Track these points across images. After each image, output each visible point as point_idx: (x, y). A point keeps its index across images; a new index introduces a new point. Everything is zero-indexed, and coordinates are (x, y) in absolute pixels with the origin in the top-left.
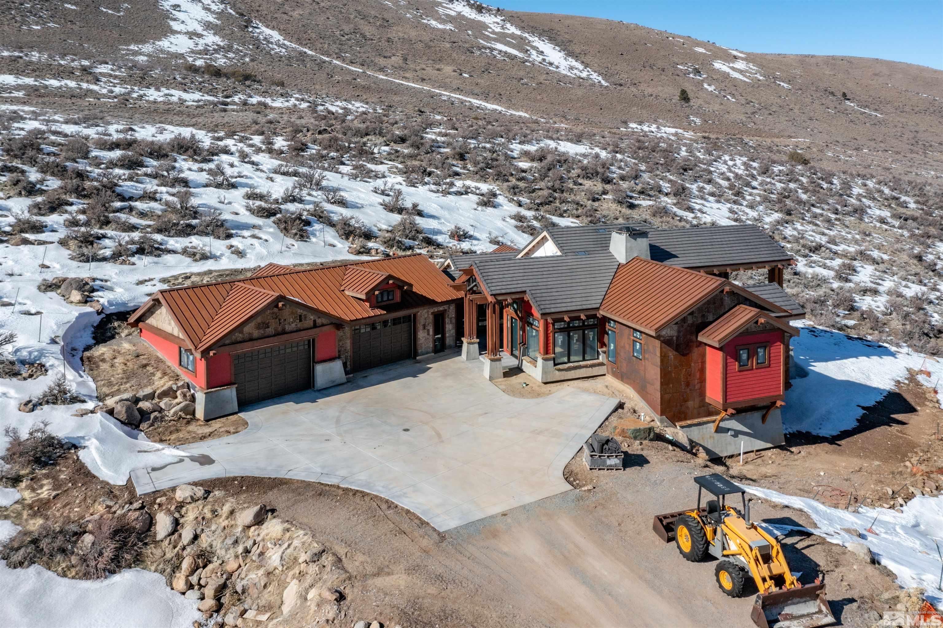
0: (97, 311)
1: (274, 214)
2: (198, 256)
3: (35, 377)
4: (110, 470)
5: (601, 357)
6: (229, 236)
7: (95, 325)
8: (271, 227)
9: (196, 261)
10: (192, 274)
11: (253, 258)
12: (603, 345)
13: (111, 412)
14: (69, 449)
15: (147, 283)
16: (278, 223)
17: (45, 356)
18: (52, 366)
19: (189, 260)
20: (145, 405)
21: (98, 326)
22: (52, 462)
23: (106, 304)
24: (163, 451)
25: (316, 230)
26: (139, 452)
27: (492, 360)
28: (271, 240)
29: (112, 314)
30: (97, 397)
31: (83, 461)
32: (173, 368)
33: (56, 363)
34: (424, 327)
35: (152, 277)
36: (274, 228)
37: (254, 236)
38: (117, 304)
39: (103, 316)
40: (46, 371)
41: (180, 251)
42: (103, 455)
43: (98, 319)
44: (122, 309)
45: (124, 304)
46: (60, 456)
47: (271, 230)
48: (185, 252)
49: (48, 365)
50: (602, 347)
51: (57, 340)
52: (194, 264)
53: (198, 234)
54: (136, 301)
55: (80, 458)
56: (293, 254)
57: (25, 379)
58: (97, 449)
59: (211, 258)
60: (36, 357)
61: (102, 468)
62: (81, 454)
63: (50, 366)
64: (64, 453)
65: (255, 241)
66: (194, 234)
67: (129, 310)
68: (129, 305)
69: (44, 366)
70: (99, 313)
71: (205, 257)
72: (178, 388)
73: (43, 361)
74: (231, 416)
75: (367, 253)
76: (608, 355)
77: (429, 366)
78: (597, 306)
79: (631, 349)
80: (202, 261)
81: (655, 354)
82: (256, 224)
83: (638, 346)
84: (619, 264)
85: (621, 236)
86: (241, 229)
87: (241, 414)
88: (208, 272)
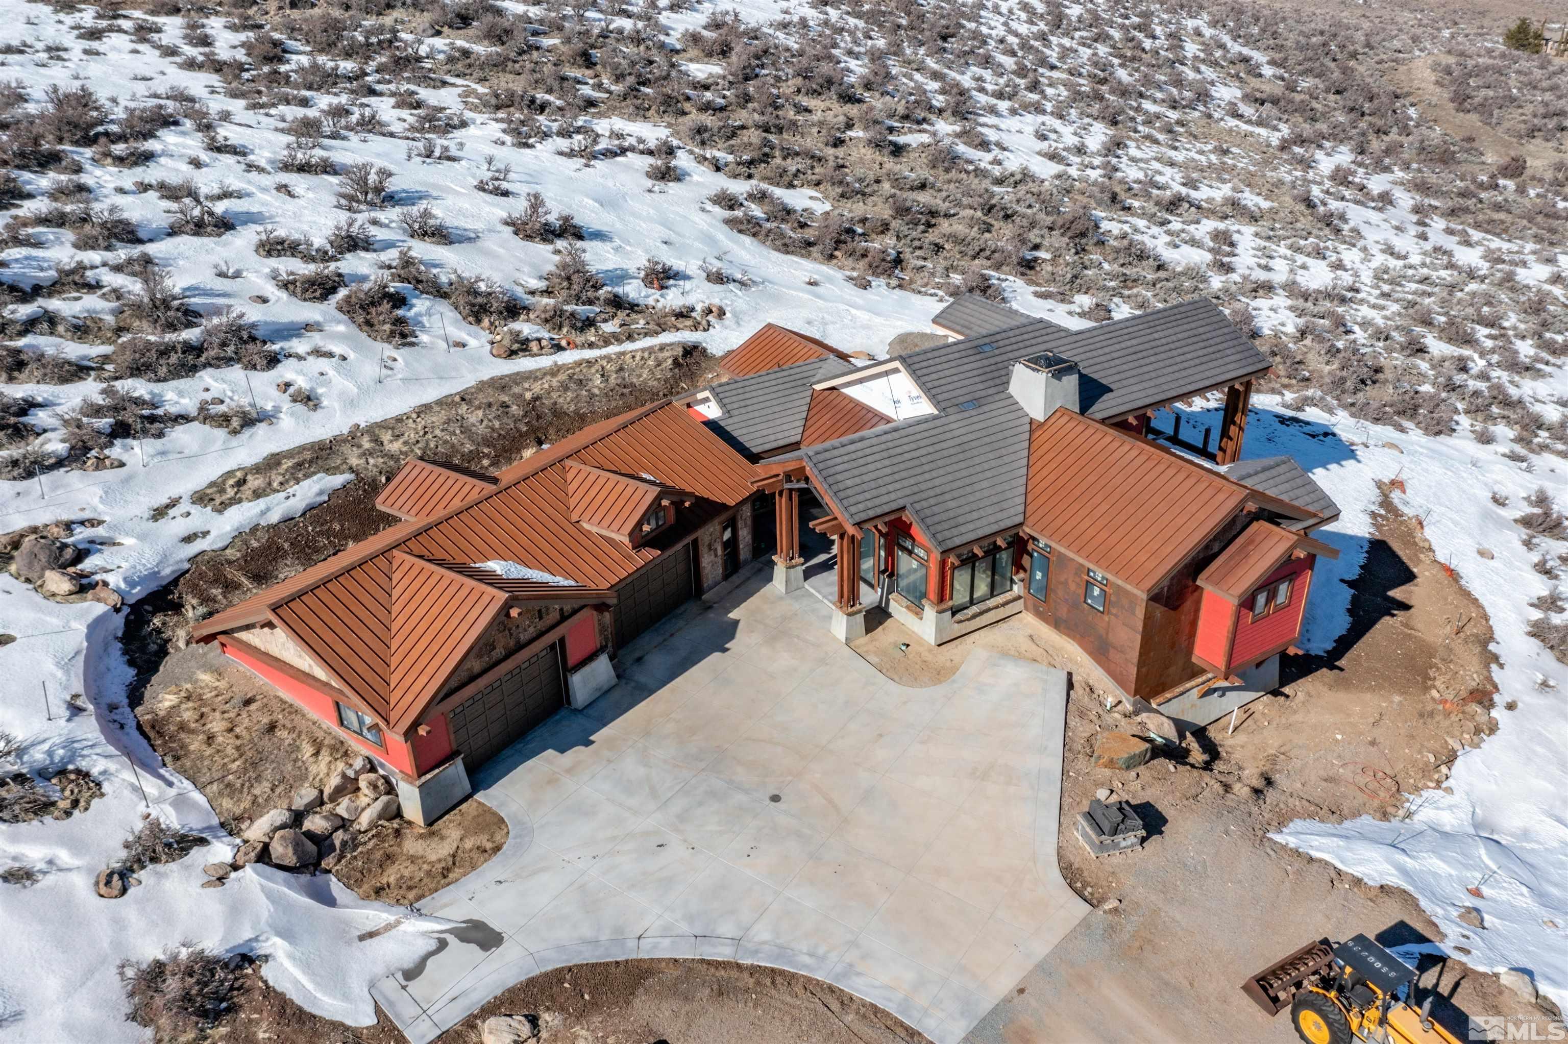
0: (114, 607)
1: (333, 290)
2: (235, 423)
3: (82, 803)
4: (335, 998)
5: (1015, 587)
6: (273, 361)
7: (120, 634)
8: (339, 322)
9: (235, 432)
10: (247, 471)
11: (336, 405)
12: (1020, 567)
13: (264, 856)
14: (240, 967)
15: (172, 512)
16: (348, 308)
17: (84, 756)
18: (104, 772)
19: (221, 434)
20: (316, 823)
21: (124, 633)
22: (224, 1005)
23: (123, 586)
24: (402, 928)
25: (419, 315)
26: (362, 938)
27: (849, 615)
28: (351, 355)
29: (141, 602)
30: (224, 827)
31: (279, 989)
32: (324, 727)
33: (112, 766)
34: (710, 547)
35: (175, 495)
36: (345, 323)
37: (318, 353)
38: (143, 580)
39: (126, 610)
40: (99, 785)
41: (194, 412)
42: (307, 966)
43: (119, 621)
44: (153, 586)
45: (154, 575)
46: (232, 988)
47: (341, 328)
48: (205, 415)
49: (95, 771)
50: (1017, 572)
51: (79, 703)
52: (235, 441)
53: (214, 366)
54: (171, 561)
55: (271, 983)
56: (403, 380)
57: (68, 814)
58: (291, 957)
59: (260, 421)
60: (62, 759)
61: (319, 995)
62: (266, 971)
63: (101, 773)
64: (236, 979)
65: (323, 364)
66: (205, 367)
67: (165, 582)
68: (163, 573)
69: (87, 775)
70: (117, 610)
71: (249, 420)
72: (358, 773)
73: (83, 764)
74: (464, 806)
75: (525, 350)
76: (1028, 583)
77: (731, 615)
78: (1020, 519)
79: (1081, 591)
80: (247, 433)
81: (1134, 614)
82: (311, 321)
83: (1096, 592)
84: (1031, 421)
85: (1035, 374)
86: (287, 338)
87: (480, 796)
88: (272, 462)
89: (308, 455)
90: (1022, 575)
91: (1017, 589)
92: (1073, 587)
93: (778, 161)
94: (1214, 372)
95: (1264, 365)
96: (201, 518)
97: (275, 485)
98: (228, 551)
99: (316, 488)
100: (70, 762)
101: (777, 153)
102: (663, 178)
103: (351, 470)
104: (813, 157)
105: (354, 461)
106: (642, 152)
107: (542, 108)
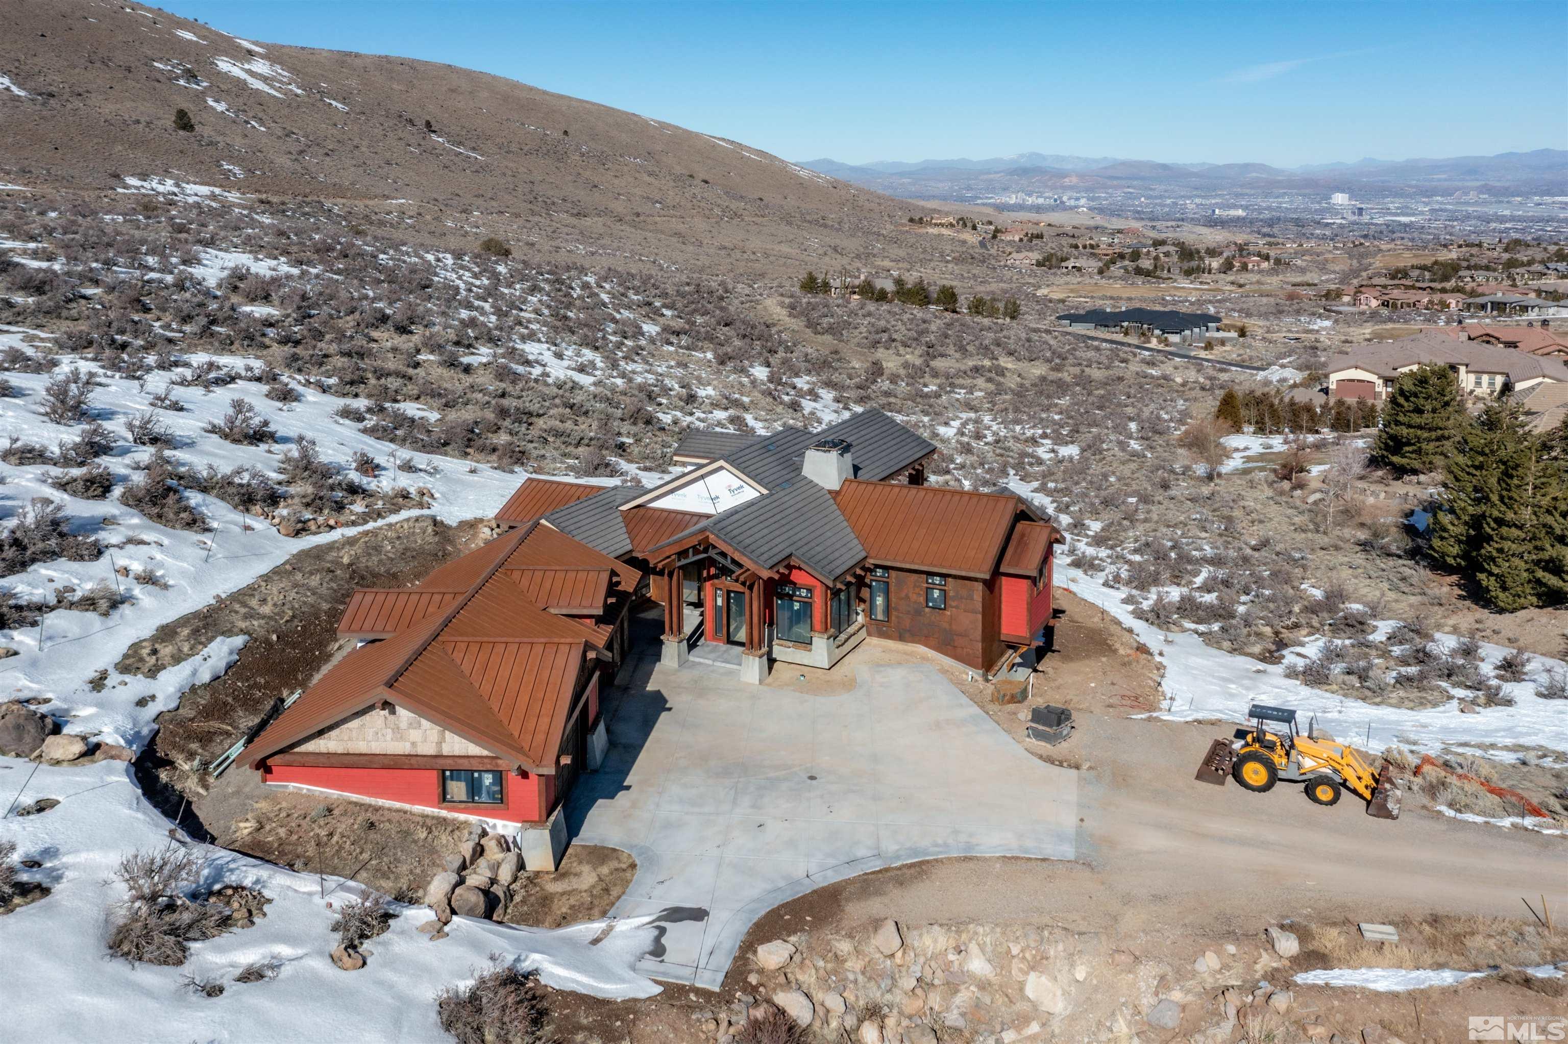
0: (130, 762)
1: (107, 488)
3: (256, 912)
4: (613, 983)
5: (858, 620)
6: (98, 552)
9: (106, 614)
10: (152, 641)
11: (183, 584)
12: (861, 600)
14: (521, 982)
15: (108, 682)
16: (132, 504)
17: (232, 871)
18: (257, 882)
19: (94, 616)
20: (475, 880)
21: (143, 789)
24: (617, 928)
25: (199, 505)
26: (593, 943)
27: (760, 657)
30: (396, 899)
36: (137, 516)
37: (132, 541)
40: (259, 893)
41: (53, 601)
47: (137, 520)
48: (66, 602)
49: (247, 883)
50: (859, 605)
52: (110, 621)
53: (39, 560)
55: (555, 987)
56: (225, 558)
57: (248, 923)
58: (554, 964)
59: (122, 602)
60: (207, 878)
61: (599, 985)
63: (255, 883)
65: (145, 550)
66: (33, 561)
69: (242, 888)
71: (114, 602)
72: (483, 837)
73: (232, 879)
74: (570, 851)
75: (304, 529)
76: (870, 612)
77: (650, 688)
78: (864, 554)
79: (922, 600)
80: (116, 615)
81: (972, 599)
82: (108, 515)
83: (936, 593)
84: (830, 492)
85: (827, 454)
86: (95, 530)
87: (575, 841)
88: (166, 633)
89: (197, 623)
90: (862, 606)
91: (861, 619)
92: (914, 597)
93: (373, 381)
94: (910, 453)
95: (931, 448)
96: (138, 685)
97: (186, 649)
98: (181, 711)
99: (225, 649)
100: (215, 881)
101: (370, 375)
102: (285, 399)
103: (242, 631)
104: (404, 376)
105: (243, 625)
106: (250, 380)
107: (124, 346)
